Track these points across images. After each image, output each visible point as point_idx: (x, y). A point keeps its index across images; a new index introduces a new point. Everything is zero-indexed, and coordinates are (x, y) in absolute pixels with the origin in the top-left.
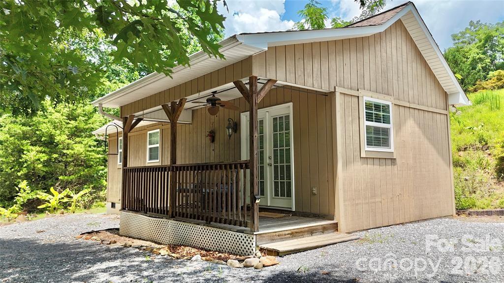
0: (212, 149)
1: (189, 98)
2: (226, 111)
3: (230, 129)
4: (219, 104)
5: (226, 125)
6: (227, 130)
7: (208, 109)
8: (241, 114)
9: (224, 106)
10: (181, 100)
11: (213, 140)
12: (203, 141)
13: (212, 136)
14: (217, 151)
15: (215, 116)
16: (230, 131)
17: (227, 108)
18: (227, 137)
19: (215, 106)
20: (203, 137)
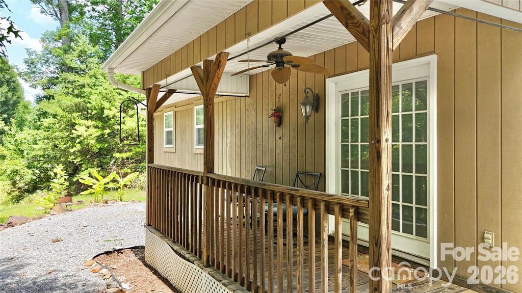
0: (278, 136)
1: (233, 50)
2: (302, 74)
3: (308, 107)
4: (289, 62)
5: (301, 100)
6: (303, 108)
7: (273, 74)
8: (327, 80)
9: (299, 66)
10: (219, 55)
11: (280, 123)
12: (266, 124)
13: (279, 116)
14: (286, 140)
15: (284, 84)
16: (308, 110)
17: (303, 70)
18: (301, 120)
19: (283, 66)
20: (266, 117)
